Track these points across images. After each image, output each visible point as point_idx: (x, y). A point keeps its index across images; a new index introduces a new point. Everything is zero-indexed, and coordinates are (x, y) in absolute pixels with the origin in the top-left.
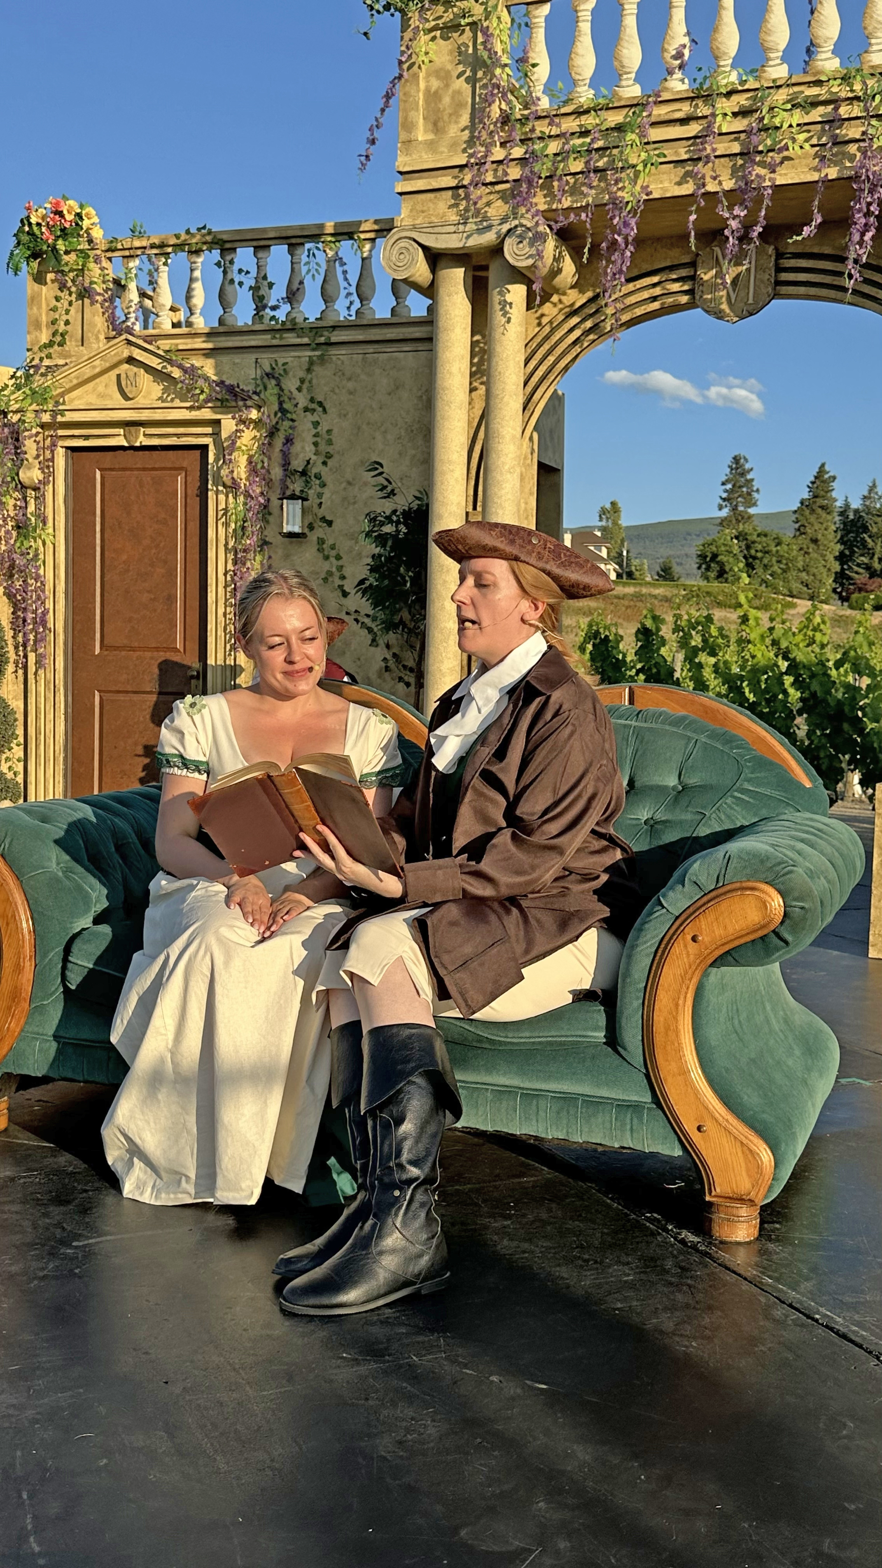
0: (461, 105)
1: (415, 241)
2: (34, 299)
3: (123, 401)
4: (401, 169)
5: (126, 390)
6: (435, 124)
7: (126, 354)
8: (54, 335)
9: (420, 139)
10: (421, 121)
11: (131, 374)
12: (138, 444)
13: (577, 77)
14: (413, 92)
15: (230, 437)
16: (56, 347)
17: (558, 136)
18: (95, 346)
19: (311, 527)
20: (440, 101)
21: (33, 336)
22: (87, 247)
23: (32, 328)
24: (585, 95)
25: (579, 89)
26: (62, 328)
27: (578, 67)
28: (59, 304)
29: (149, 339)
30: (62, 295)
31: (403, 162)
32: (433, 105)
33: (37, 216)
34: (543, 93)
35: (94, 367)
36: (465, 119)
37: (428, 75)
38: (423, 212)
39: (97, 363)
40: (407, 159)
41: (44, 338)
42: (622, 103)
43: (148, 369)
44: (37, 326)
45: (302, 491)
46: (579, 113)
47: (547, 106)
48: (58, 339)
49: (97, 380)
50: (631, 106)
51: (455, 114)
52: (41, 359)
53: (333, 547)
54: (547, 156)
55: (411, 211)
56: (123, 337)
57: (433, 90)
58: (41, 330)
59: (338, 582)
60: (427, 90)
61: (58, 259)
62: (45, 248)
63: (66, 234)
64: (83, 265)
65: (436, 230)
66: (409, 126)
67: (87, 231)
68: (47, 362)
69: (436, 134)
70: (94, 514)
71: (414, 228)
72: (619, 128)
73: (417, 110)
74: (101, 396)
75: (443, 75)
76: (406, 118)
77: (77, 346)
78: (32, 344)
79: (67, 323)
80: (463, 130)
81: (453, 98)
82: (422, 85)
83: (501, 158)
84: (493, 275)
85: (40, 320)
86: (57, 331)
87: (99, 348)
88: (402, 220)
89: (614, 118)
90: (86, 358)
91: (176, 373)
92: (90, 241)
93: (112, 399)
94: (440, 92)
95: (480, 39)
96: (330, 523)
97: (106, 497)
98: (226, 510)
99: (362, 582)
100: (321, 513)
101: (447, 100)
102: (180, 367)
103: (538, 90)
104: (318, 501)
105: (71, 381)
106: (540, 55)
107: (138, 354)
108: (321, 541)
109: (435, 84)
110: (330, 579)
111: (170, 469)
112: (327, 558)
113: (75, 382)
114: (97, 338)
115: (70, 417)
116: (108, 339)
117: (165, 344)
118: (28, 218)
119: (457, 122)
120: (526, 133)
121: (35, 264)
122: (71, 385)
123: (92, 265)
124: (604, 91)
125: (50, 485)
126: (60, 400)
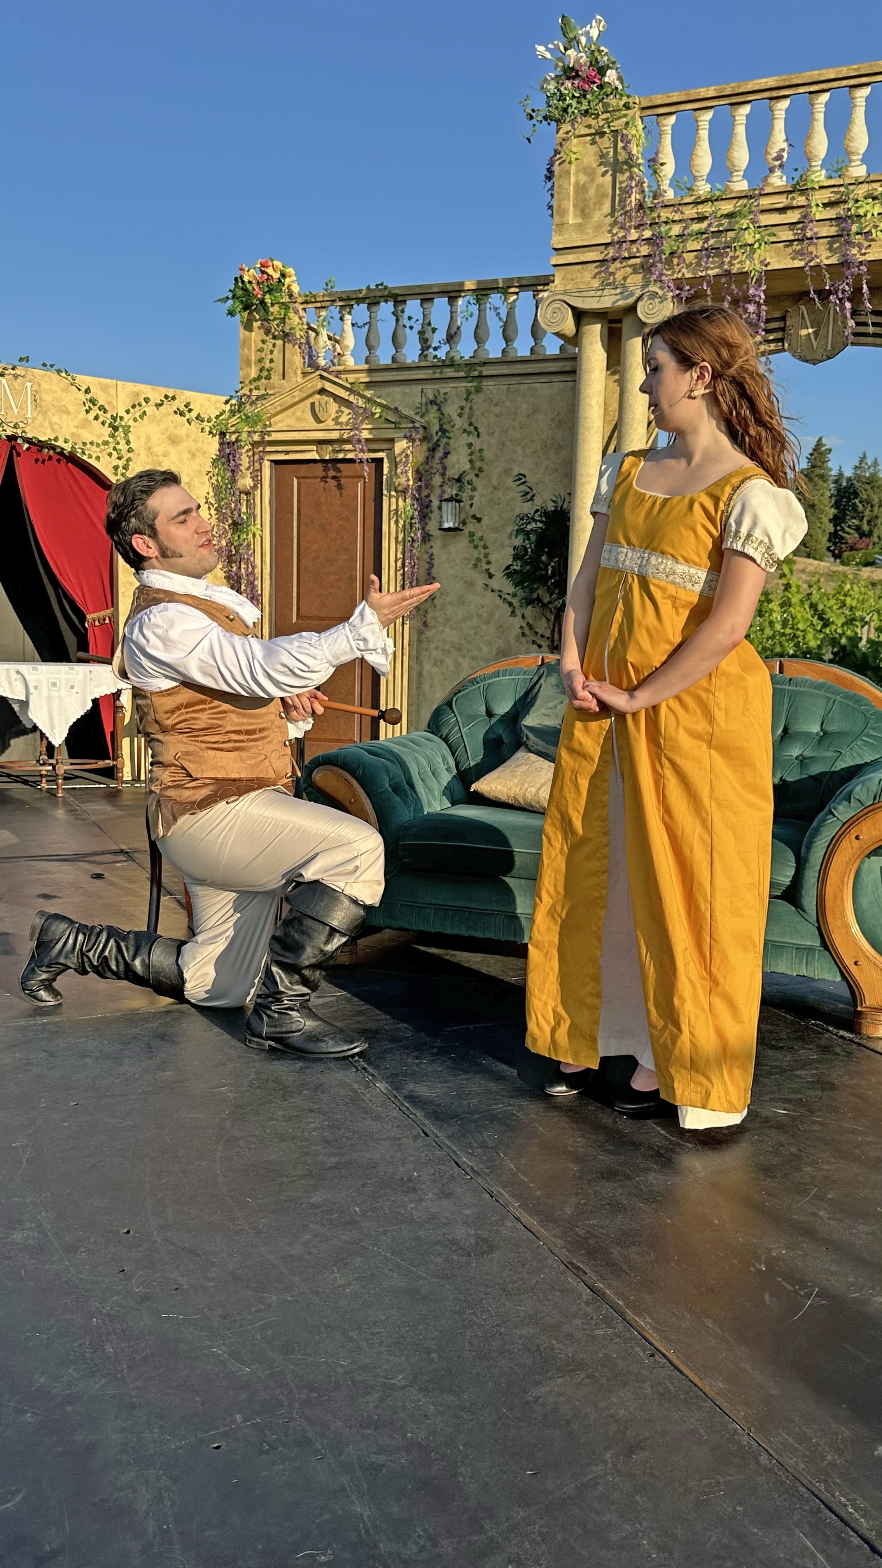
0: (604, 196)
1: (565, 302)
2: (245, 342)
3: (316, 424)
4: (555, 247)
5: (319, 415)
6: (583, 211)
7: (319, 386)
8: (261, 370)
9: (571, 222)
10: (571, 208)
11: (323, 402)
12: (327, 458)
13: (697, 174)
14: (565, 185)
15: (403, 451)
16: (263, 380)
17: (680, 221)
18: (294, 379)
19: (464, 523)
20: (587, 192)
21: (245, 372)
22: (288, 300)
23: (244, 365)
24: (703, 188)
25: (698, 184)
26: (267, 365)
27: (698, 165)
28: (265, 346)
29: (338, 374)
30: (267, 338)
31: (557, 241)
32: (581, 195)
33: (249, 276)
34: (670, 186)
35: (294, 397)
36: (607, 207)
37: (577, 172)
38: (572, 280)
39: (297, 393)
40: (560, 238)
41: (254, 373)
42: (733, 195)
43: (337, 398)
44: (248, 363)
45: (457, 495)
46: (696, 203)
47: (672, 197)
48: (265, 373)
49: (296, 407)
50: (740, 198)
51: (599, 203)
52: (251, 390)
53: (481, 539)
54: (670, 237)
55: (563, 279)
56: (318, 373)
57: (582, 183)
58: (250, 366)
59: (485, 566)
60: (577, 184)
61: (266, 310)
62: (254, 301)
63: (272, 290)
64: (285, 315)
65: (583, 294)
66: (563, 213)
67: (288, 288)
68: (255, 393)
69: (583, 219)
70: (292, 513)
71: (565, 292)
72: (730, 215)
73: (569, 199)
74: (299, 419)
75: (590, 172)
76: (559, 206)
77: (279, 379)
78: (244, 378)
79: (272, 361)
80: (606, 216)
81: (597, 190)
82: (573, 180)
83: (635, 238)
84: (627, 325)
85: (250, 358)
86: (263, 367)
87: (297, 382)
88: (555, 287)
89: (727, 207)
90: (288, 389)
91: (361, 403)
92: (291, 296)
93: (307, 422)
94: (587, 185)
95: (620, 145)
96: (479, 520)
97: (302, 500)
98: (397, 510)
99: (508, 568)
100: (472, 511)
101: (592, 192)
102: (363, 397)
103: (665, 185)
104: (470, 502)
105: (276, 408)
106: (667, 156)
107: (329, 387)
108: (472, 534)
109: (583, 179)
110: (479, 564)
111: (352, 477)
112: (476, 547)
113: (279, 409)
114: (296, 373)
115: (275, 437)
116: (305, 374)
117: (352, 378)
118: (241, 277)
119: (600, 209)
120: (654, 218)
121: (246, 314)
122: (276, 411)
123: (291, 314)
124: (719, 186)
125: (259, 491)
126: (268, 423)
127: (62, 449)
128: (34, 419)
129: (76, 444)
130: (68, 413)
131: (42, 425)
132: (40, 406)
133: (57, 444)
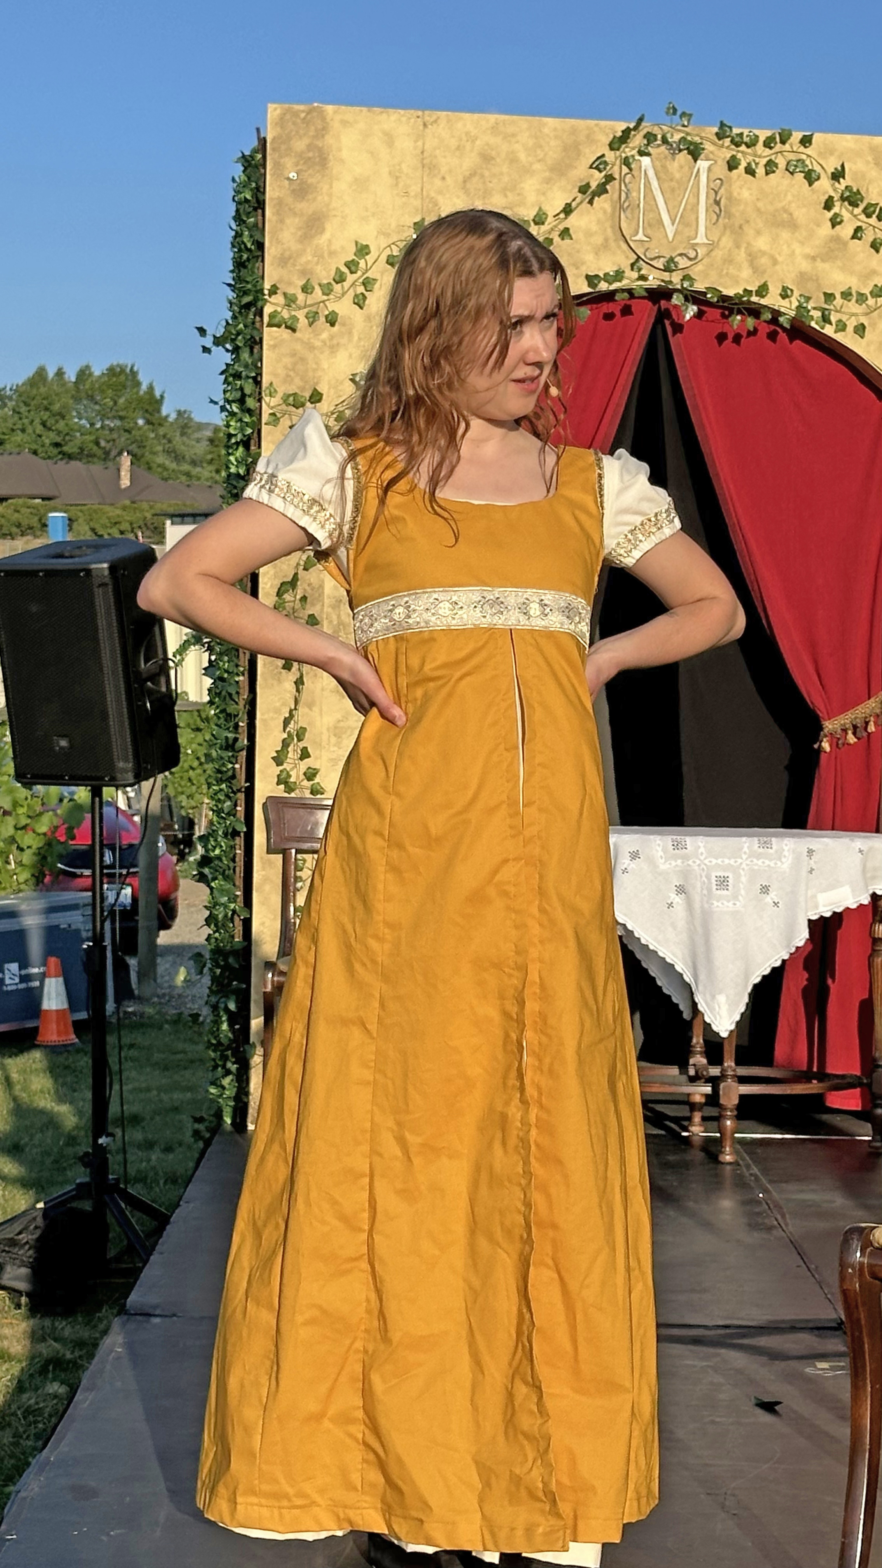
127: (776, 314)
128: (712, 246)
129: (808, 299)
130: (792, 225)
131: (729, 260)
132: (729, 215)
133: (763, 302)
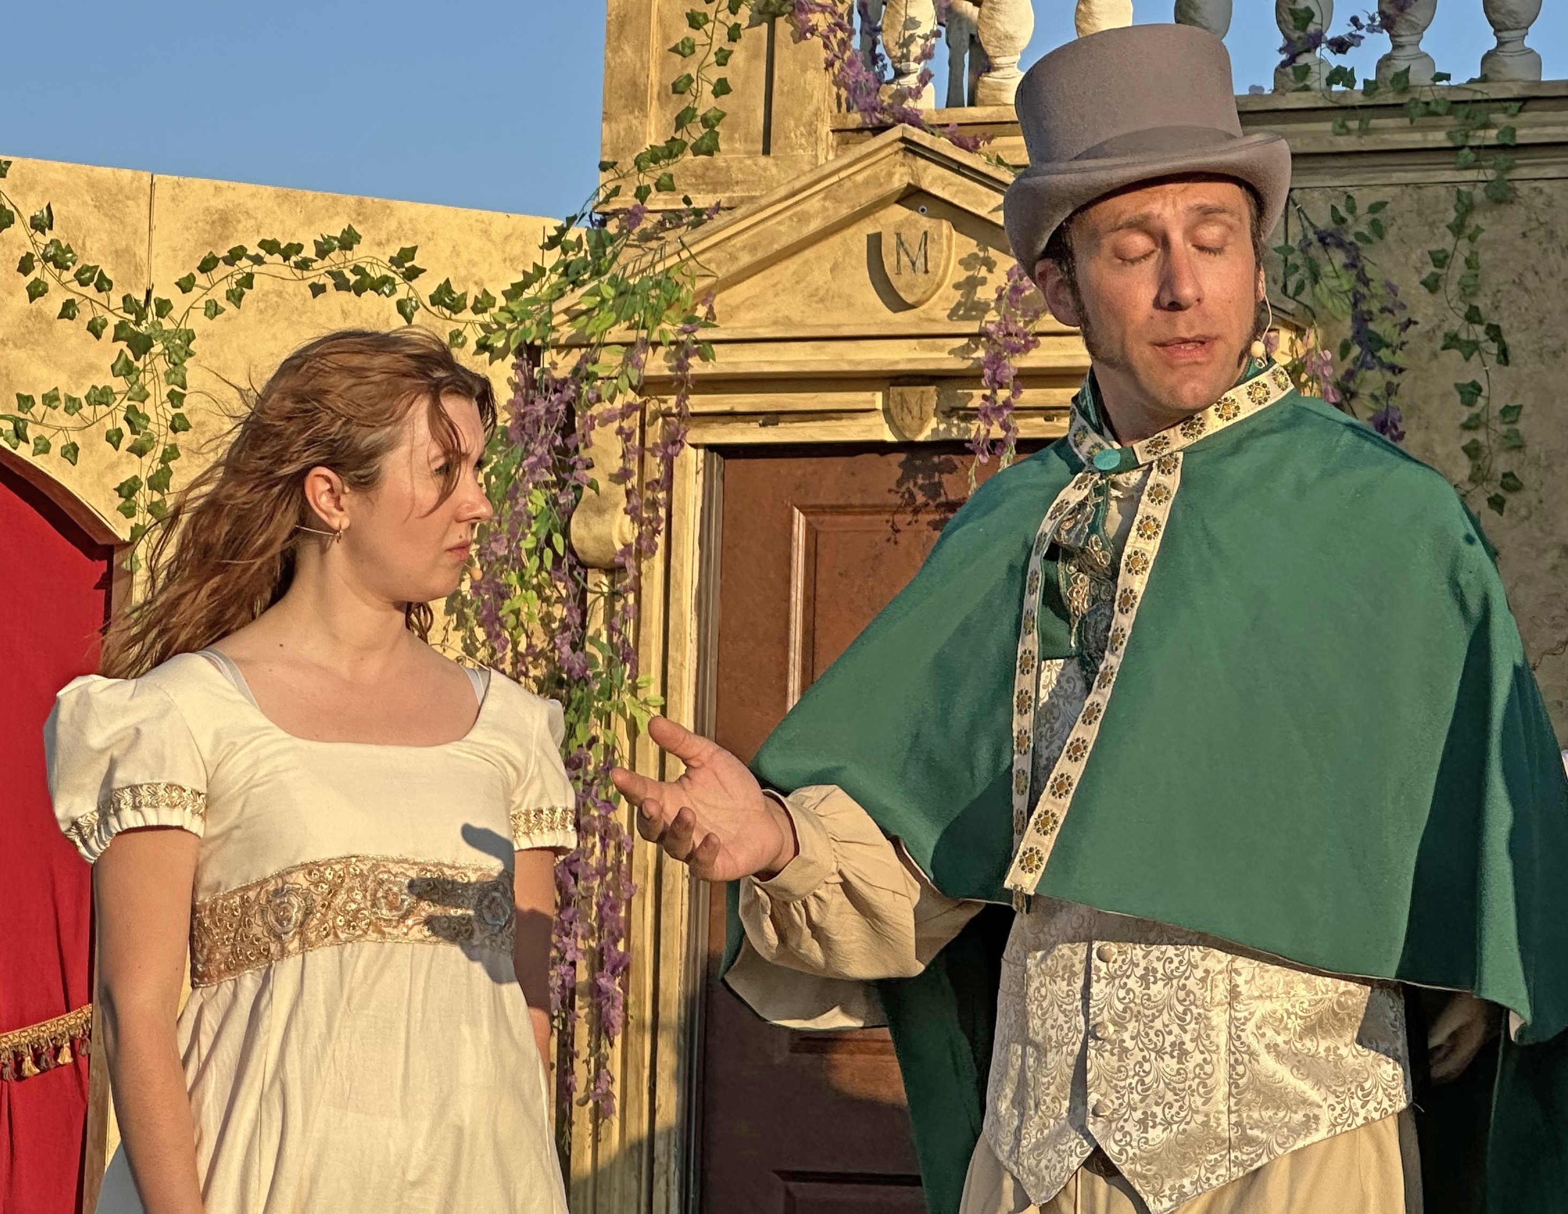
2: (627, 24)
3: (884, 315)
7: (900, 180)
8: (681, 121)
12: (923, 437)
16: (689, 156)
18: (805, 155)
21: (620, 127)
23: (617, 106)
26: (706, 102)
28: (698, 37)
29: (969, 134)
30: (710, 9)
35: (804, 218)
39: (815, 204)
41: (653, 132)
43: (962, 220)
44: (634, 98)
48: (696, 132)
49: (809, 254)
52: (642, 193)
56: (895, 133)
58: (643, 108)
68: (658, 202)
74: (819, 298)
77: (751, 154)
78: (617, 150)
85: (642, 80)
86: (691, 111)
87: (815, 165)
90: (782, 192)
93: (850, 306)
97: (822, 590)
105: (733, 258)
107: (934, 180)
113: (745, 259)
114: (812, 132)
115: (726, 361)
116: (845, 135)
122: (734, 268)
125: (658, 561)
126: (701, 312)
